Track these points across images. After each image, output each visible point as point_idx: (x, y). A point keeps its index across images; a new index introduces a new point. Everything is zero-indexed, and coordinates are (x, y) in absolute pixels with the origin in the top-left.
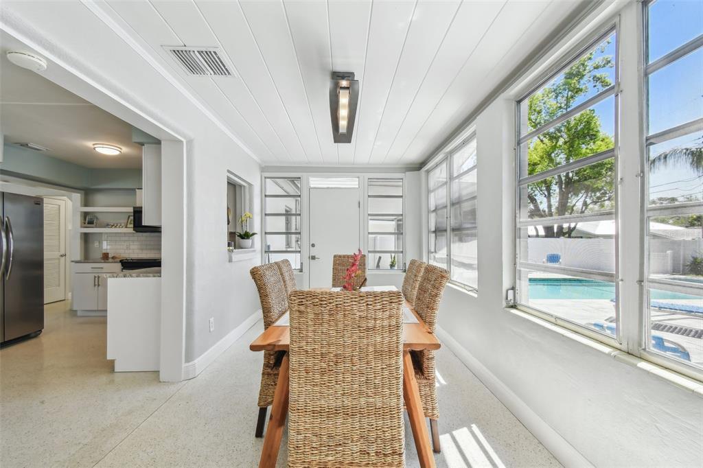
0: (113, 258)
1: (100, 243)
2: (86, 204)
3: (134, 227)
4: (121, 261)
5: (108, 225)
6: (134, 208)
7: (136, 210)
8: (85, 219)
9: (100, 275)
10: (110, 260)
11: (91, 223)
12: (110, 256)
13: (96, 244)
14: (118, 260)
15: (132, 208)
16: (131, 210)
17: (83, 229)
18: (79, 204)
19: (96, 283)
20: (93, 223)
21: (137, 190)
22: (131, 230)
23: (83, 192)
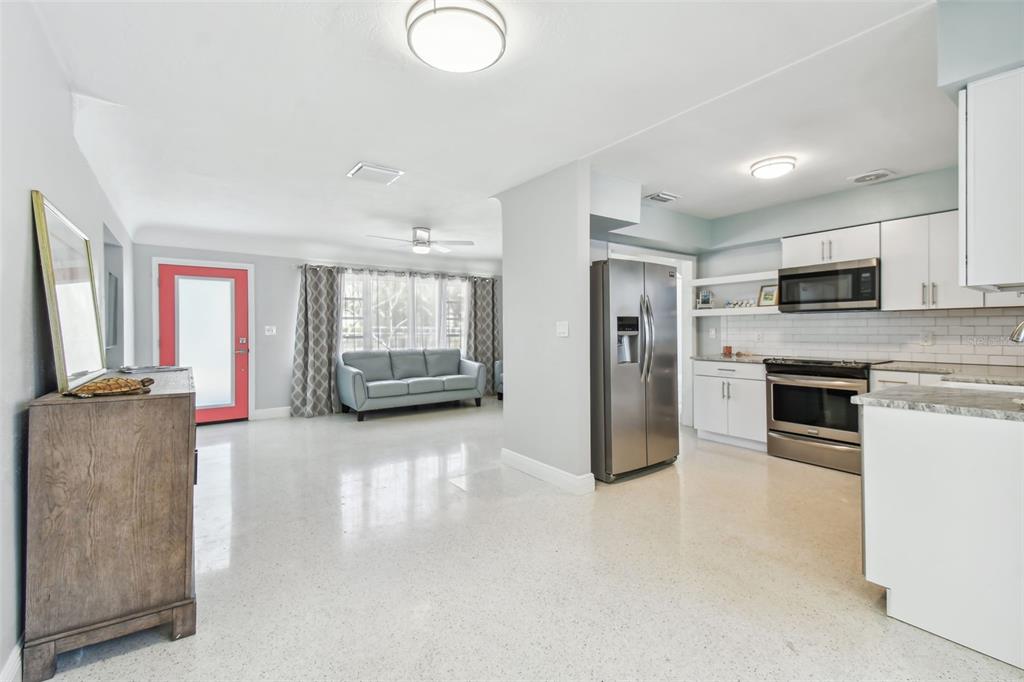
0: (738, 354)
1: (718, 331)
2: (699, 276)
3: (780, 302)
4: (765, 361)
5: (729, 304)
6: (780, 270)
7: (784, 274)
8: (698, 297)
9: (730, 381)
10: (734, 358)
11: (706, 301)
12: (734, 351)
13: (713, 332)
14: (761, 359)
15: (777, 272)
16: (775, 275)
17: (695, 311)
18: (691, 277)
19: (726, 394)
20: (708, 303)
21: (782, 240)
22: (775, 309)
23: (695, 258)
